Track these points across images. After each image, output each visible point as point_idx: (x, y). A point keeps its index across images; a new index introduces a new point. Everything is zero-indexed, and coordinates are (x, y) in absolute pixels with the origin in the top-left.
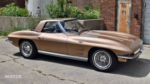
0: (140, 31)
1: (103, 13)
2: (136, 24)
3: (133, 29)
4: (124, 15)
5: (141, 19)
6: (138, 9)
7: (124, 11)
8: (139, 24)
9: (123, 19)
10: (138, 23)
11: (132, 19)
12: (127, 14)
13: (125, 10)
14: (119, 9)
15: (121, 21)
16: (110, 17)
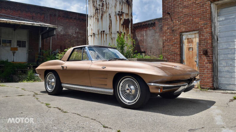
0: (212, 72)
1: (166, 52)
2: (206, 63)
3: (203, 69)
4: (191, 53)
5: (212, 57)
6: (207, 43)
7: (191, 48)
8: (210, 63)
9: (190, 58)
10: (208, 61)
11: (200, 57)
12: (194, 51)
13: (191, 46)
14: (185, 46)
15: (187, 61)
16: (174, 57)
